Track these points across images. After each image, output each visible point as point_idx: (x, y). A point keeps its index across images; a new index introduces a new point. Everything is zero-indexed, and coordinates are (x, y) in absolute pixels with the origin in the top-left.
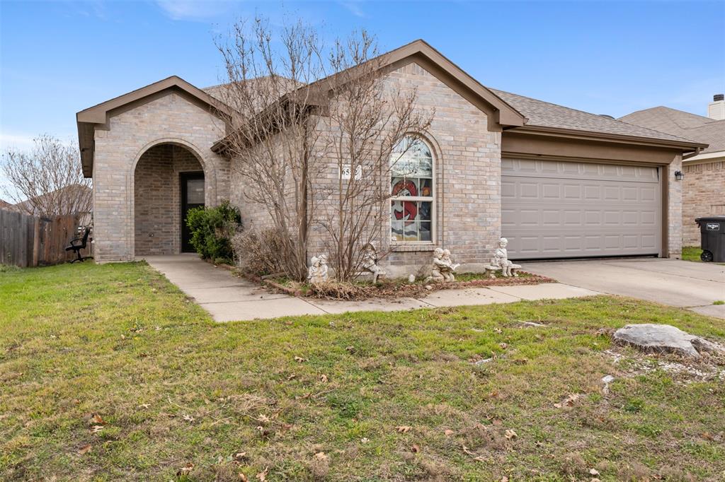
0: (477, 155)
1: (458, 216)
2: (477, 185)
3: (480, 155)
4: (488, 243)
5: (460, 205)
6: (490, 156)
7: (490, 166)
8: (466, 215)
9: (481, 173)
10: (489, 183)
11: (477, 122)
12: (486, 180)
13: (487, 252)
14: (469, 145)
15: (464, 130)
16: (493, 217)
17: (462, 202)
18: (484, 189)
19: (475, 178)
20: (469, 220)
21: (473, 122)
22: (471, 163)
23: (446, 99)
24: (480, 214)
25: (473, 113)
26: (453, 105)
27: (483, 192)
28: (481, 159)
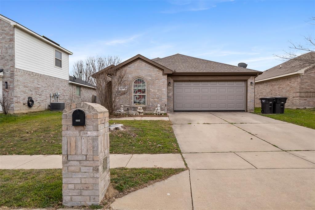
0: (159, 82)
1: (153, 99)
2: (158, 90)
3: (160, 82)
4: (162, 106)
5: (154, 96)
6: (163, 82)
7: (163, 85)
8: (155, 98)
9: (160, 87)
10: (163, 89)
11: (159, 73)
12: (162, 89)
13: (162, 108)
14: (156, 80)
15: (155, 76)
16: (164, 99)
17: (154, 95)
18: (161, 91)
19: (158, 88)
20: (156, 100)
21: (157, 73)
22: (157, 85)
23: (149, 68)
24: (160, 98)
25: (158, 71)
26: (151, 70)
27: (161, 92)
28: (160, 83)
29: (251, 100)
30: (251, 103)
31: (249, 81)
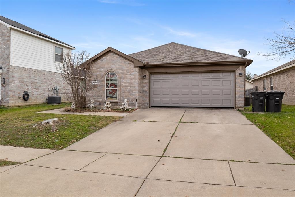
0: (130, 75)
1: (124, 93)
2: (130, 84)
3: (131, 75)
4: (134, 101)
5: (125, 90)
6: (135, 75)
7: (135, 78)
8: (126, 93)
9: (131, 80)
10: (134, 83)
11: (130, 66)
12: (133, 82)
13: (133, 103)
14: (127, 73)
15: (126, 69)
16: (136, 93)
17: (125, 89)
18: (132, 85)
19: (130, 82)
20: (127, 94)
21: (129, 66)
22: (128, 78)
23: (121, 61)
24: (131, 92)
25: (129, 63)
26: (123, 62)
27: (132, 86)
28: (132, 76)
29: (240, 94)
30: (240, 98)
31: (238, 71)
